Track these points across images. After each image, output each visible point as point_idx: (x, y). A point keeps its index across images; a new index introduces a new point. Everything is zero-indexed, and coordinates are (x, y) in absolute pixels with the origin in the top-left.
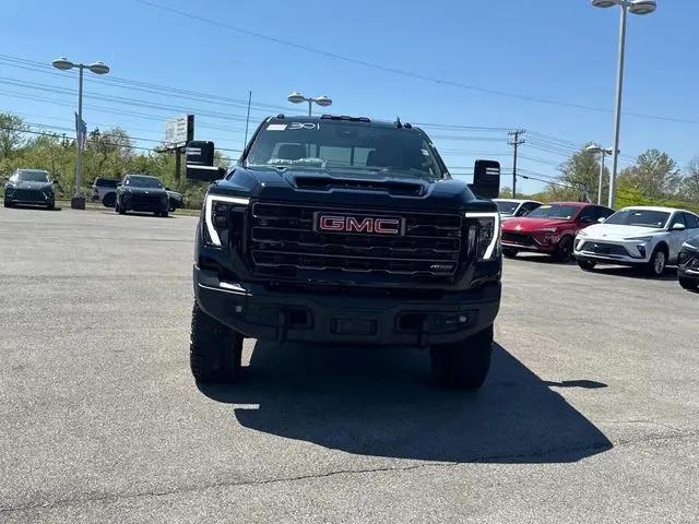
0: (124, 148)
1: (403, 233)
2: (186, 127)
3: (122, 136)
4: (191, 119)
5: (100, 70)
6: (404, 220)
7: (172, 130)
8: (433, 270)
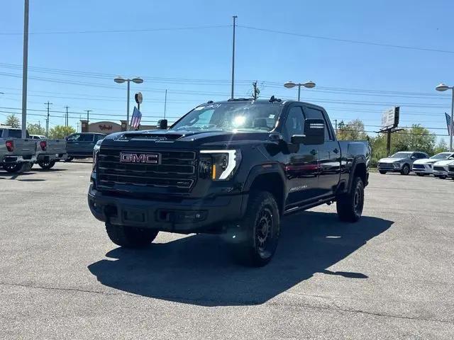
0: (361, 132)
1: (160, 163)
2: (394, 115)
3: (359, 125)
4: (397, 110)
5: (311, 85)
6: (160, 155)
7: (385, 118)
8: (179, 185)
